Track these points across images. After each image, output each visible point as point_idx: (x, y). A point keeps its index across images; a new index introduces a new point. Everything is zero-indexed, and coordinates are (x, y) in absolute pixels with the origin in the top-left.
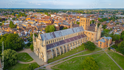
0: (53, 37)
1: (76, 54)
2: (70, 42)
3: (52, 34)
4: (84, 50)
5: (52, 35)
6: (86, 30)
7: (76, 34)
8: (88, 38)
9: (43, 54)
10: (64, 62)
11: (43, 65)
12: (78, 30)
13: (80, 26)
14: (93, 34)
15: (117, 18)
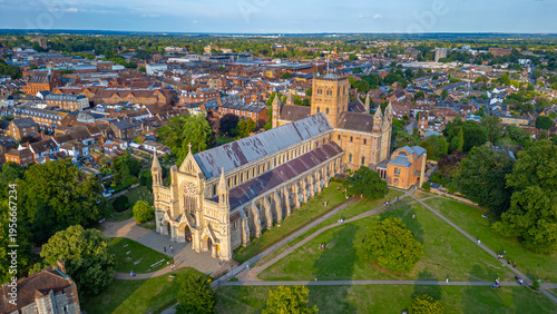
0: (238, 163)
1: (326, 216)
2: (294, 176)
3: (230, 149)
4: (346, 201)
5: (232, 156)
6: (339, 126)
7: (308, 146)
8: (348, 158)
9: (211, 230)
10: (296, 251)
11: (225, 273)
12: (314, 129)
13: (313, 111)
14: (365, 140)
15: (409, 73)
